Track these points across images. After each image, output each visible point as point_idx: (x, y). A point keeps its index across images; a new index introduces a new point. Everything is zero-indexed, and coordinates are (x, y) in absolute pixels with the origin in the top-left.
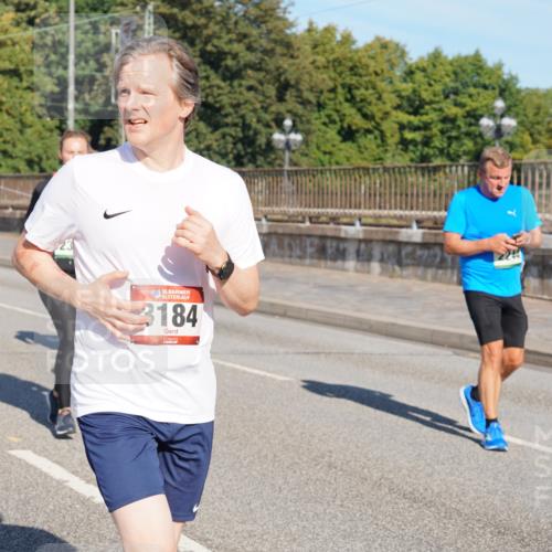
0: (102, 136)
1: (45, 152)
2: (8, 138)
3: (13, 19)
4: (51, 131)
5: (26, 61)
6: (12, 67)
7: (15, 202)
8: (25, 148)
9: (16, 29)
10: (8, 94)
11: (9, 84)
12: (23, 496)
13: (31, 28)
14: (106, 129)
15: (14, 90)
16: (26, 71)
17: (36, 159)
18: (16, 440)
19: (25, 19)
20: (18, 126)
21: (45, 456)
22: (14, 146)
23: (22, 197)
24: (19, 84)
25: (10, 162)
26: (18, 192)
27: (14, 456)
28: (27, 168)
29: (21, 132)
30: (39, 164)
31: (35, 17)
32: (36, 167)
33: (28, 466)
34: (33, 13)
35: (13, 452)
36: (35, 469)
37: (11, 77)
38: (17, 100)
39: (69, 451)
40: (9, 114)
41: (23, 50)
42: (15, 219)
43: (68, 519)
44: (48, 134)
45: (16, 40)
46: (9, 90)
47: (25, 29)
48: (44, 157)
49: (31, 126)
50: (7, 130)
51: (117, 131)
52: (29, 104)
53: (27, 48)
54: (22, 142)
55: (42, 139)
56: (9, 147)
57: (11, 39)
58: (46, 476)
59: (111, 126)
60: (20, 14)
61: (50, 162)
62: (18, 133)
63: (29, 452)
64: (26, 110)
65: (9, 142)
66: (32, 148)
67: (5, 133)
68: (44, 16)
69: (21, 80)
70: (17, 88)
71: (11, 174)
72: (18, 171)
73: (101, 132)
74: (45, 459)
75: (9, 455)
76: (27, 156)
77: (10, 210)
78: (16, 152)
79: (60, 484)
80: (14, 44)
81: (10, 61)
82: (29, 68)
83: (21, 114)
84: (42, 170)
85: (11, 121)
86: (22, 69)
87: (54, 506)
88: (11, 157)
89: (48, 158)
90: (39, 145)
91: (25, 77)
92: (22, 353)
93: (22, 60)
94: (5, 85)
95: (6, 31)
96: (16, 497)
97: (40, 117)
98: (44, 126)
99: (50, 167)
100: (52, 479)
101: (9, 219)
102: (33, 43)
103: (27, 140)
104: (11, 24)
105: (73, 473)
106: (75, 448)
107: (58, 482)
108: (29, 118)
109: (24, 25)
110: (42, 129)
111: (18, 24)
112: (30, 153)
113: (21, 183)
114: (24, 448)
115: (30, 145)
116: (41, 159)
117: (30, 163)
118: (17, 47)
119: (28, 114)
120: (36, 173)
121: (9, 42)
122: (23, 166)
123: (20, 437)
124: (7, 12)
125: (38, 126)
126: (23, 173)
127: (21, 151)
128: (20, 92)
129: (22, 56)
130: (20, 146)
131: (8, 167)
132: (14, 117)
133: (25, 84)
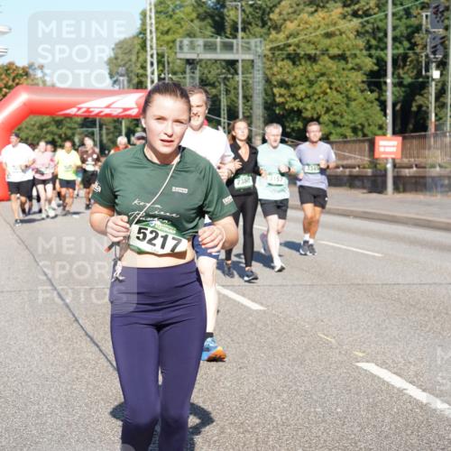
0: (414, 104)
1: (367, 120)
2: (337, 111)
3: (341, 13)
4: (372, 102)
5: (351, 47)
6: (340, 52)
7: (345, 162)
8: (351, 118)
9: (342, 22)
10: (337, 75)
11: (337, 67)
12: (371, 400)
13: (355, 19)
14: (417, 97)
15: (342, 72)
16: (352, 54)
17: (359, 127)
18: (361, 355)
19: (350, 12)
20: (345, 100)
21: (386, 368)
22: (342, 117)
23: (350, 157)
24: (345, 66)
25: (339, 130)
26: (347, 154)
27: (361, 368)
28: (352, 134)
29: (347, 105)
30: (362, 130)
31: (358, 10)
32: (360, 133)
33: (373, 376)
34: (356, 7)
35: (359, 365)
36: (379, 378)
37: (339, 60)
38: (344, 80)
39: (405, 365)
40: (338, 91)
41: (349, 38)
42: (345, 176)
43: (411, 420)
44: (369, 105)
45: (342, 30)
46: (337, 72)
47: (350, 20)
48: (366, 124)
49: (355, 100)
50: (336, 104)
51: (427, 98)
52: (353, 82)
53: (352, 36)
54: (348, 114)
55: (364, 109)
56: (337, 118)
57: (339, 30)
58: (388, 384)
59: (422, 95)
60: (346, 9)
61: (371, 128)
62: (345, 107)
63: (373, 365)
64: (351, 87)
65: (338, 114)
66: (356, 118)
67: (335, 107)
68: (365, 9)
69: (347, 62)
70: (343, 69)
71: (341, 140)
72: (346, 137)
73: (414, 100)
74: (386, 371)
75: (357, 367)
76: (353, 125)
77: (341, 169)
78: (344, 121)
79: (401, 391)
80: (341, 34)
81: (338, 48)
82: (353, 52)
83: (347, 91)
84: (365, 135)
85: (340, 97)
86: (348, 53)
87: (398, 409)
88: (340, 126)
89: (369, 125)
90: (362, 115)
91: (350, 60)
92: (359, 284)
93: (348, 46)
94: (335, 68)
95: (335, 24)
96: (366, 401)
97: (362, 91)
98: (365, 99)
99: (372, 132)
100: (393, 387)
101: (340, 176)
102: (357, 31)
103: (353, 112)
104: (339, 18)
105: (410, 382)
106: (410, 362)
107: (398, 389)
108: (354, 93)
109: (349, 17)
110: (364, 102)
111: (344, 17)
112: (354, 122)
113: (349, 146)
114: (367, 362)
115: (355, 115)
116: (363, 126)
117: (355, 130)
118: (344, 36)
119: (353, 89)
120: (360, 138)
121: (338, 33)
122: (349, 133)
123: (364, 352)
124: (336, 8)
125: (361, 100)
126: (349, 139)
127: (348, 120)
128: (346, 72)
129: (348, 43)
130: (346, 116)
131: (337, 134)
132: (341, 93)
133: (350, 66)
